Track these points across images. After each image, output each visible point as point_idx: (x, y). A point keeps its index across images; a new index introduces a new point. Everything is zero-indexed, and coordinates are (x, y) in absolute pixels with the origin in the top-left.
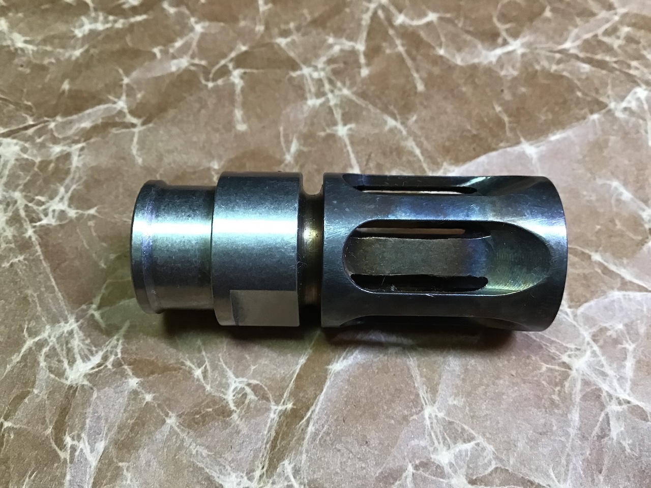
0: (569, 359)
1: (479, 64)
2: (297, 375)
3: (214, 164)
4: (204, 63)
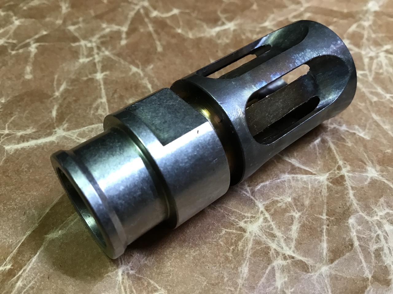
0: (245, 224)
1: (204, 37)
2: (22, 243)
3: (2, 100)
4: (15, 42)
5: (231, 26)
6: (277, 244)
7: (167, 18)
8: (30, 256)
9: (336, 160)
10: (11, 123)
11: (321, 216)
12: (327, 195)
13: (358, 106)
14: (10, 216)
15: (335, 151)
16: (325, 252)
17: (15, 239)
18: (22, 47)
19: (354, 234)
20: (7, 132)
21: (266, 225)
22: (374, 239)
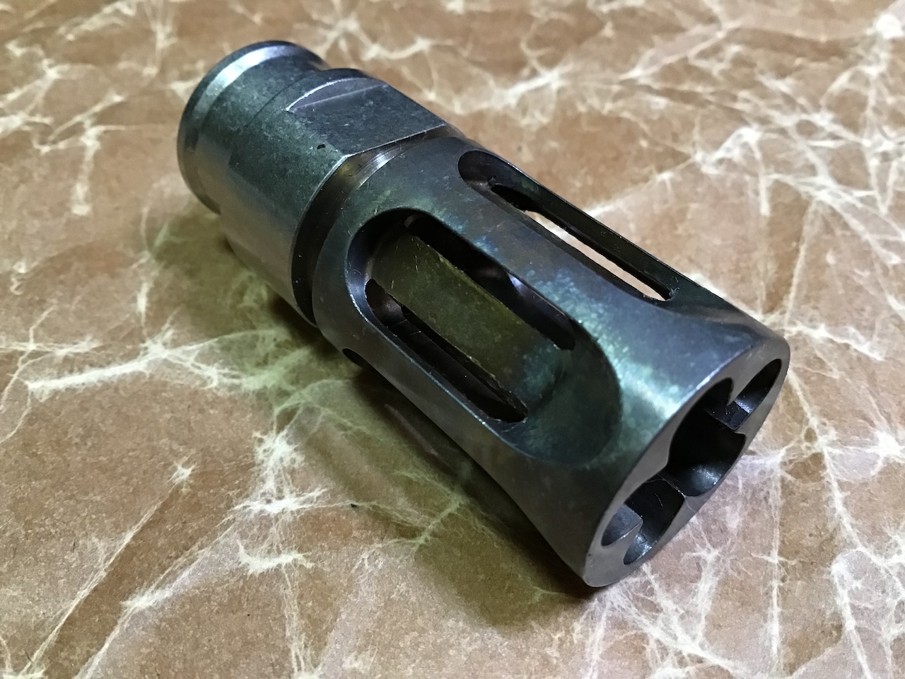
1: (488, 110)
2: (68, 618)
3: (20, 267)
4: (47, 121)
5: (551, 79)
6: (662, 629)
7: (401, 61)
8: (88, 652)
9: (803, 415)
10: (42, 325)
11: (766, 558)
12: (781, 503)
13: (855, 278)
14: (41, 552)
15: (800, 393)
16: (776, 644)
17: (52, 608)
18: (63, 136)
19: (843, 601)
20: (31, 346)
21: (636, 582)
22: (892, 613)
